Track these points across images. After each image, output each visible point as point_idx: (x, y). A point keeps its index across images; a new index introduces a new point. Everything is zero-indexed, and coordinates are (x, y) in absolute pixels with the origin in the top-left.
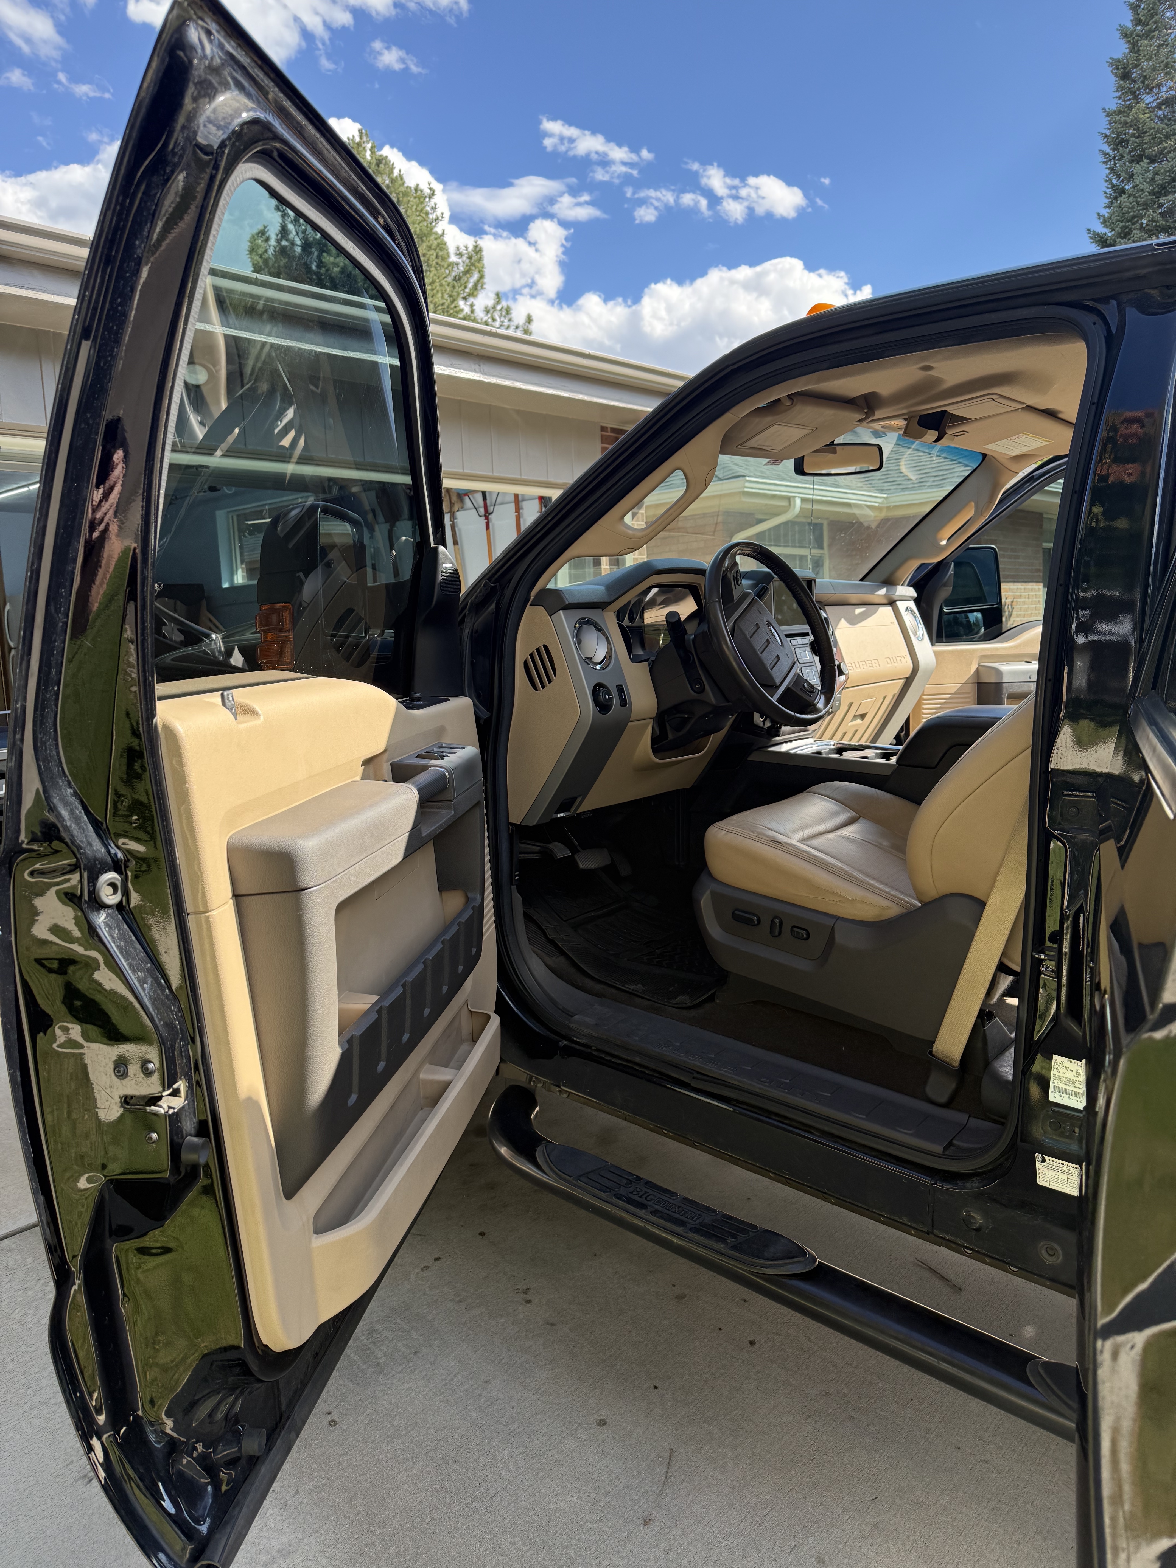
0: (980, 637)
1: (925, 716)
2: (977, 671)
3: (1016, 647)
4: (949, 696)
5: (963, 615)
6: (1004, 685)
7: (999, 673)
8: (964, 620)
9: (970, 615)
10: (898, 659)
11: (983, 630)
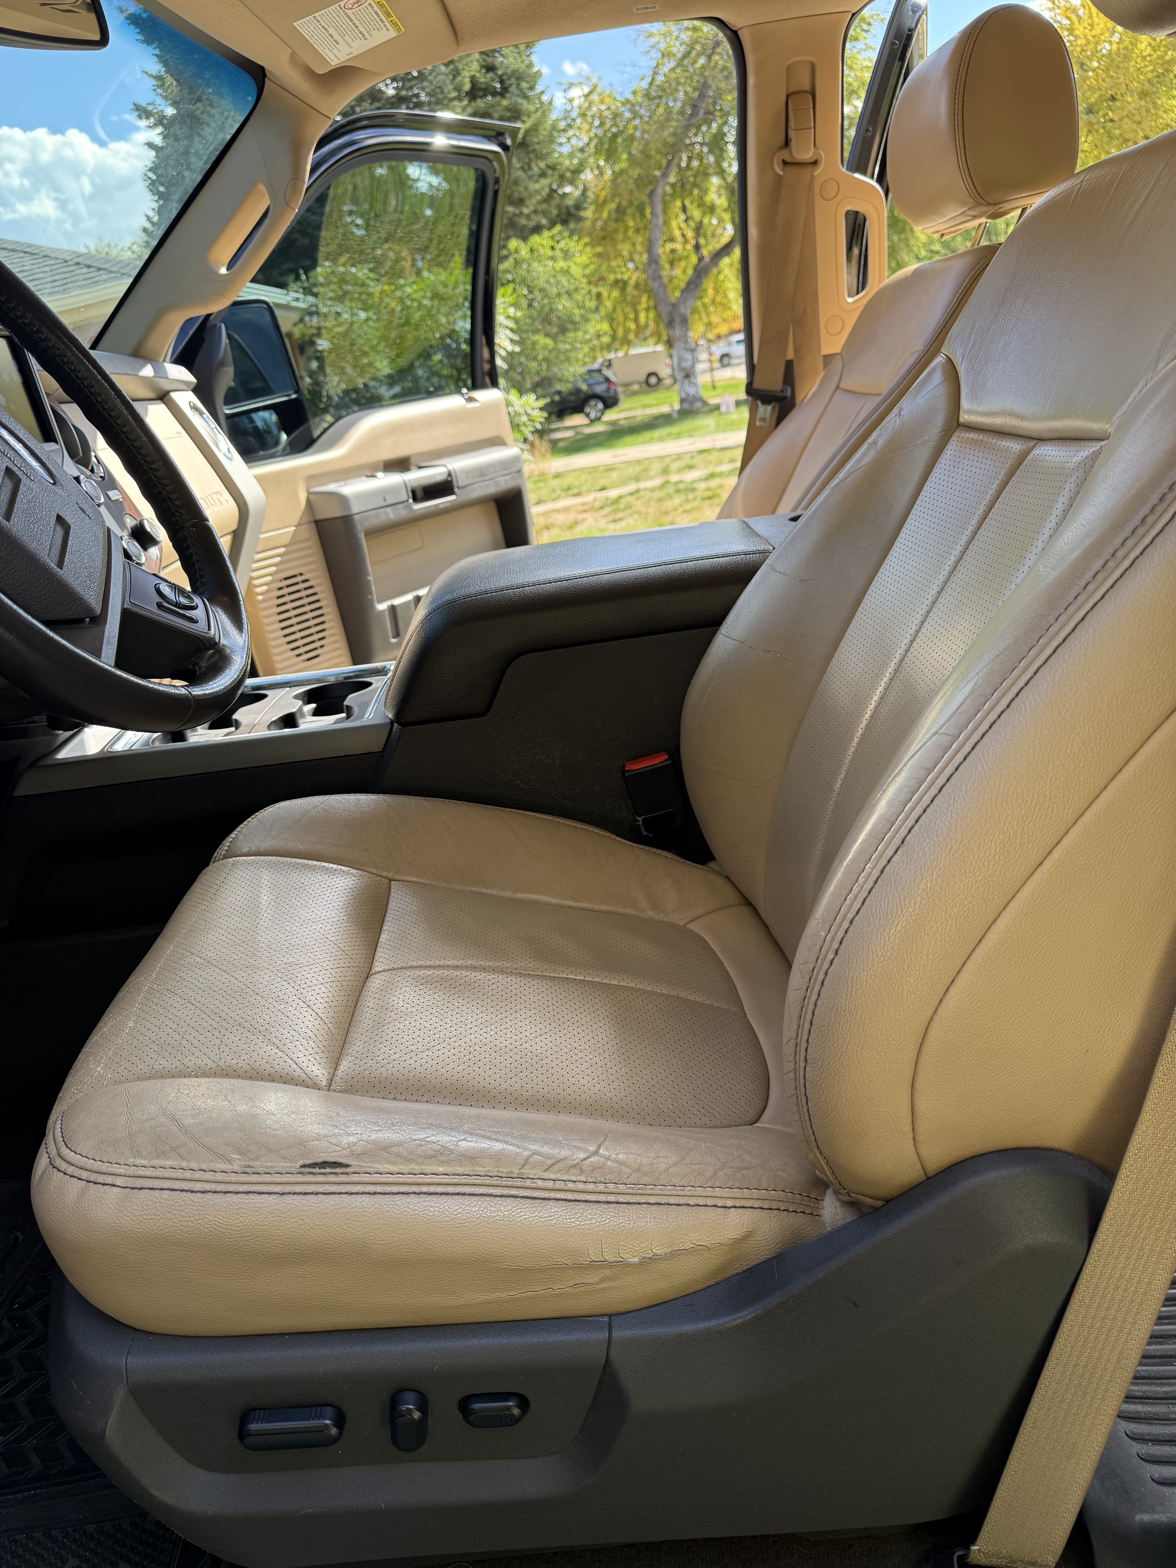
0: (284, 449)
1: (259, 590)
2: (309, 503)
3: (348, 456)
4: (283, 550)
5: (244, 418)
6: (356, 517)
7: (343, 500)
8: (249, 426)
9: (254, 416)
10: (215, 497)
11: (284, 437)
